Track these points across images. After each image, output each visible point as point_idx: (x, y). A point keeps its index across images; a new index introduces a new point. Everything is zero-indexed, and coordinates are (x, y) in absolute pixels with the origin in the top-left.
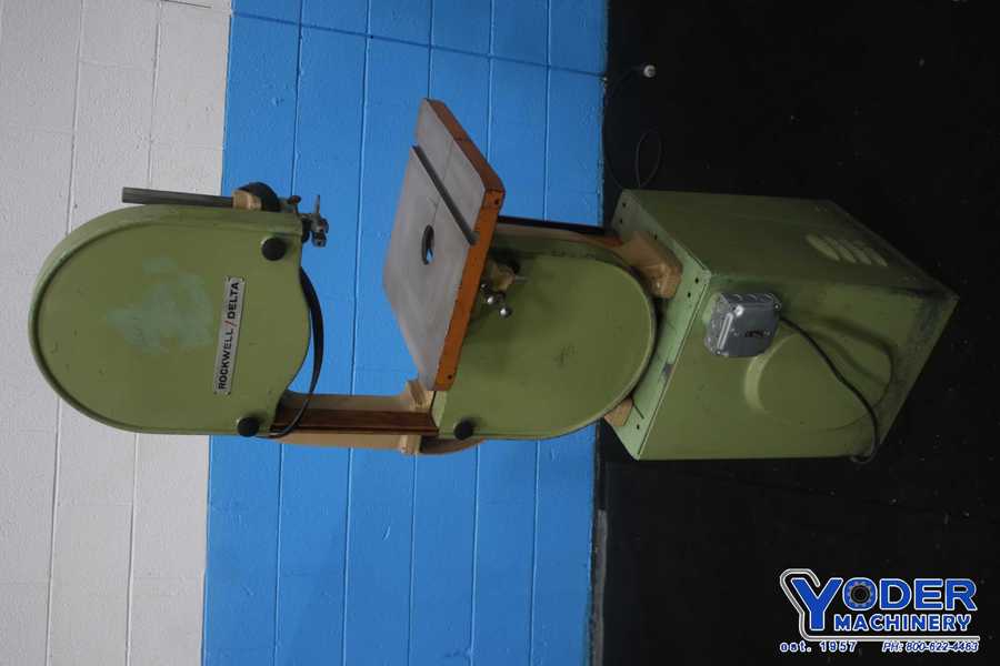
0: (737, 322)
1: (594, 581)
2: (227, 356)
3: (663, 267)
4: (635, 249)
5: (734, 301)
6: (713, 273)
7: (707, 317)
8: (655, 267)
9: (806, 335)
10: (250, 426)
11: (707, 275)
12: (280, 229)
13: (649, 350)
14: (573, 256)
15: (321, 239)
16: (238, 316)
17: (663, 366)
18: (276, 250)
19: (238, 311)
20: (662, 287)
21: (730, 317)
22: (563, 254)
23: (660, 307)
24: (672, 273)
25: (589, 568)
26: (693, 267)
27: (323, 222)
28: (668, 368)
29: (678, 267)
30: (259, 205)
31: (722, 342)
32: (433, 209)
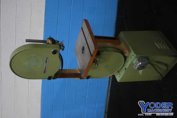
0: (140, 65)
1: (109, 85)
2: (45, 68)
3: (127, 51)
4: (122, 46)
5: (139, 61)
6: (136, 55)
7: (134, 62)
8: (126, 51)
9: (152, 64)
10: (50, 78)
11: (135, 55)
12: (55, 49)
13: (123, 65)
14: (110, 51)
15: (63, 49)
16: (47, 63)
17: (125, 68)
18: (55, 52)
19: (47, 62)
20: (126, 55)
21: (139, 64)
22: (109, 51)
23: (125, 58)
24: (129, 53)
25: (108, 83)
26: (132, 53)
27: (64, 47)
28: (126, 69)
29: (130, 51)
30: (51, 43)
31: (136, 68)
32: (85, 44)
